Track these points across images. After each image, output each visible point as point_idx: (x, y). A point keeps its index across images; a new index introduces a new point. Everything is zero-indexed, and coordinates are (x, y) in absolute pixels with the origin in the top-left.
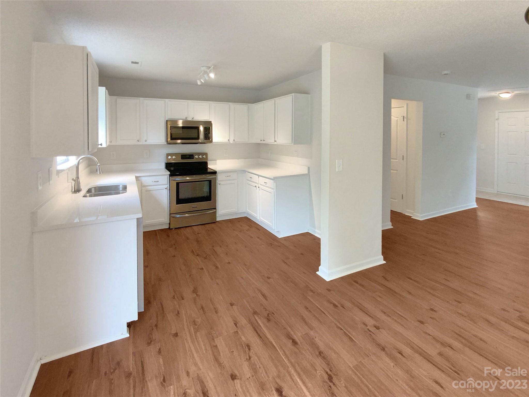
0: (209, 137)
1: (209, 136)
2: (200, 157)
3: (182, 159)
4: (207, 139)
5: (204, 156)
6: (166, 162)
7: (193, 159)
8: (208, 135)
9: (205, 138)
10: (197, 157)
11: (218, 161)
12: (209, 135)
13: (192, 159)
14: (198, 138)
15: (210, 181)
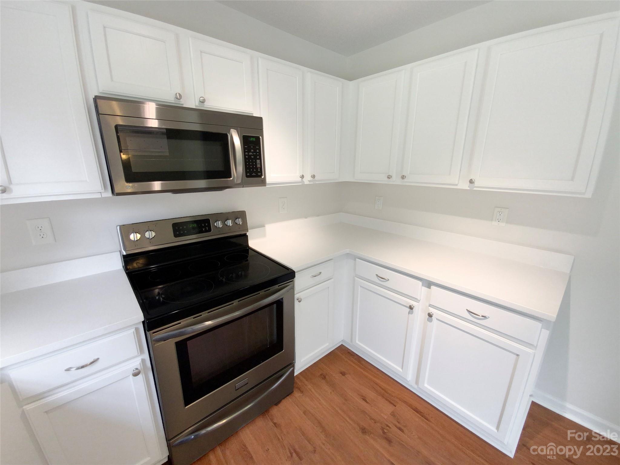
0: (257, 168)
1: (259, 166)
2: (230, 223)
3: (176, 236)
4: (254, 174)
5: (239, 221)
6: (125, 253)
7: (210, 230)
8: (256, 162)
9: (246, 173)
10: (219, 224)
11: (270, 228)
12: (258, 161)
13: (206, 231)
14: (227, 173)
15: (279, 303)
